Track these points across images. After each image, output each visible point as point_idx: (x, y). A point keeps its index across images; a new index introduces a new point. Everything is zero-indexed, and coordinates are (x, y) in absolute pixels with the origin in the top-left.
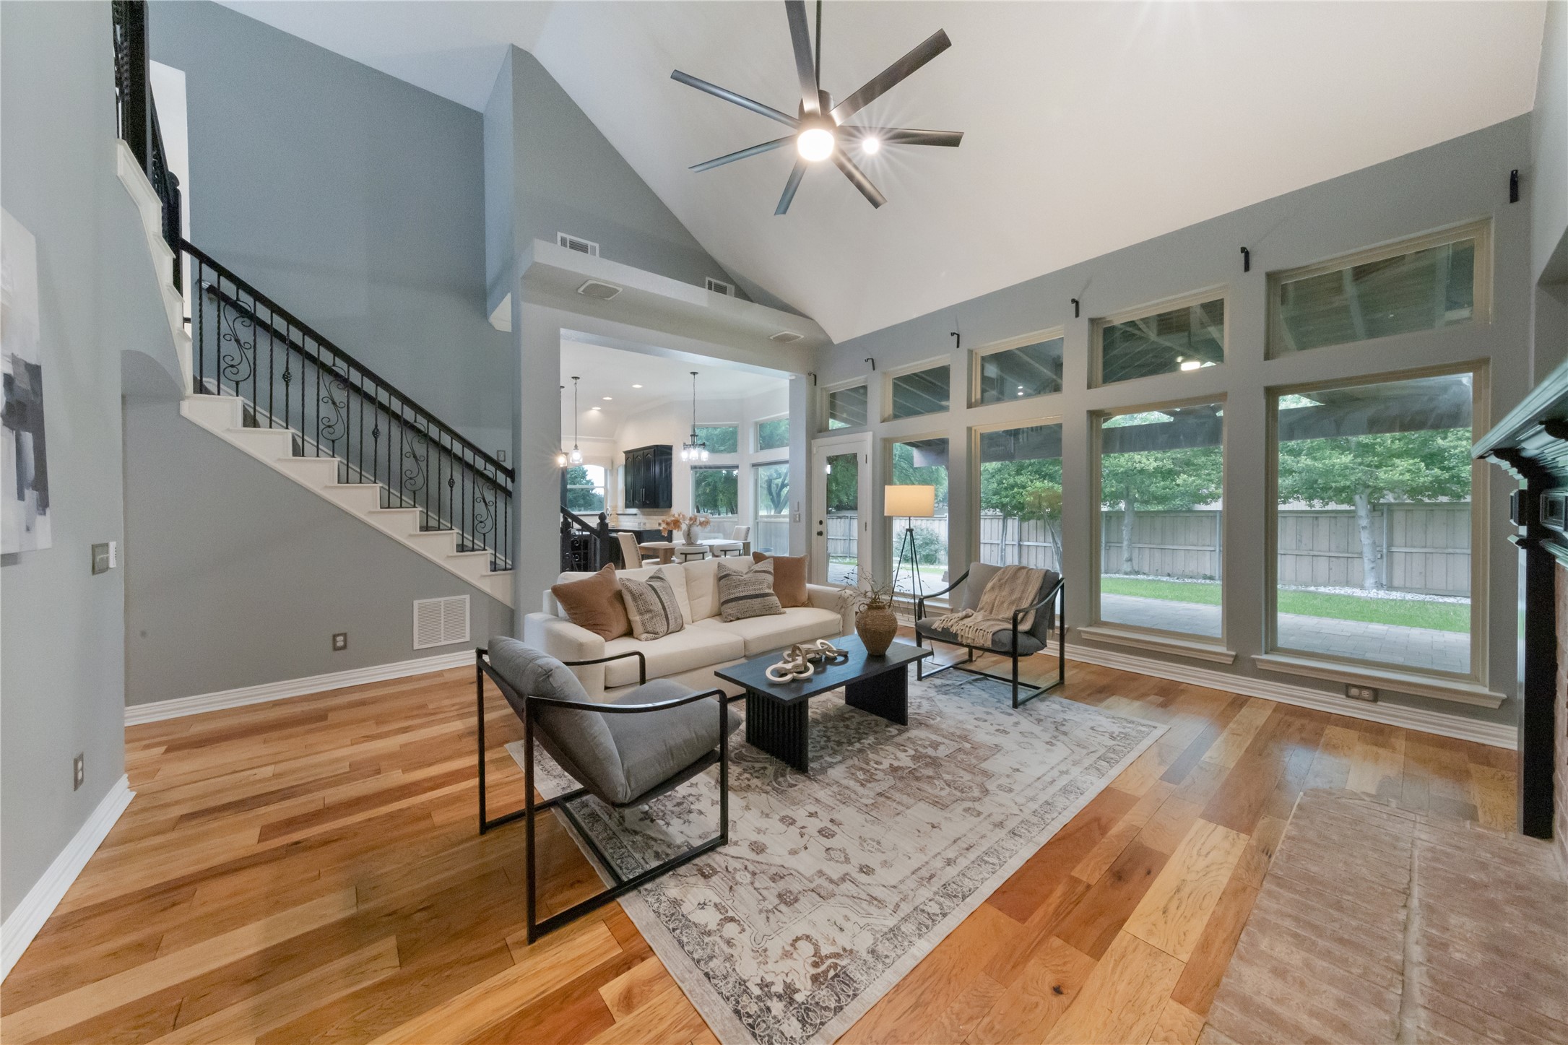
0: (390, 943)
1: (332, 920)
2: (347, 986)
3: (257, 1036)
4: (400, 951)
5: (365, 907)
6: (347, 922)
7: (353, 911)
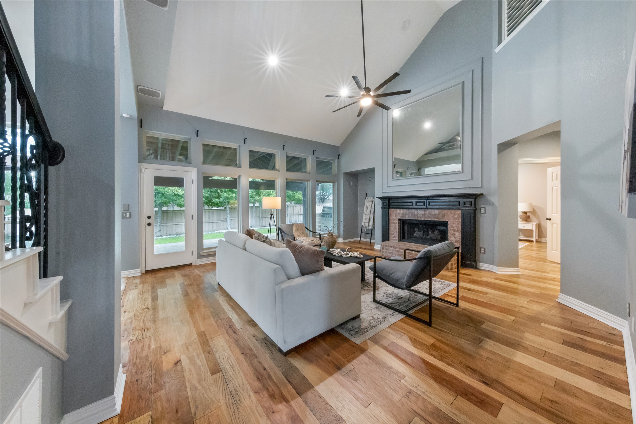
0: (483, 326)
1: (492, 342)
2: (499, 327)
3: (523, 335)
4: (482, 324)
5: (482, 338)
6: (489, 338)
7: (486, 339)
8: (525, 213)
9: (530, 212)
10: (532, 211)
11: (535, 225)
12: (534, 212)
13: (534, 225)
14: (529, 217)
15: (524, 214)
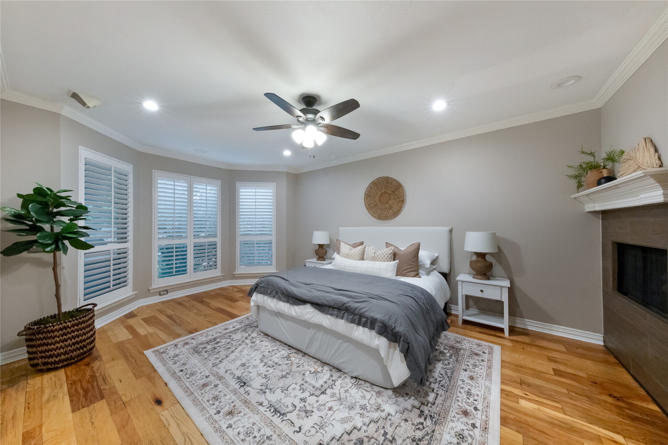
8: (481, 256)
9: (491, 254)
10: (497, 251)
11: (507, 289)
12: (499, 254)
13: (503, 289)
14: (490, 266)
15: (480, 259)
